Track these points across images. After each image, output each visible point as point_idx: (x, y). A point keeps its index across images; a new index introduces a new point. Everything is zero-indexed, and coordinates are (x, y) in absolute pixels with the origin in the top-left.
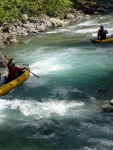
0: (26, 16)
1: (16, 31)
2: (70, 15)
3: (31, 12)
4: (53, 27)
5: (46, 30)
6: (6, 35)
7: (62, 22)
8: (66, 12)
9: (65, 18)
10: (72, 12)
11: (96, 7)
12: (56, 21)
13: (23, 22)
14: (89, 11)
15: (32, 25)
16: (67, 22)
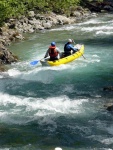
0: (32, 13)
1: (22, 28)
3: (37, 8)
4: (59, 24)
5: (52, 27)
7: (68, 19)
9: (72, 15)
10: (78, 10)
11: (103, 5)
13: (30, 18)
14: (96, 9)
15: (38, 21)
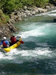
0: (26, 7)
1: (21, 14)
2: (47, 7)
3: (28, 5)
4: (39, 12)
5: (36, 14)
6: (16, 17)
7: (44, 10)
8: (46, 5)
9: (45, 8)
10: (48, 5)
12: (41, 9)
13: (24, 10)
15: (29, 11)
16: (46, 10)
